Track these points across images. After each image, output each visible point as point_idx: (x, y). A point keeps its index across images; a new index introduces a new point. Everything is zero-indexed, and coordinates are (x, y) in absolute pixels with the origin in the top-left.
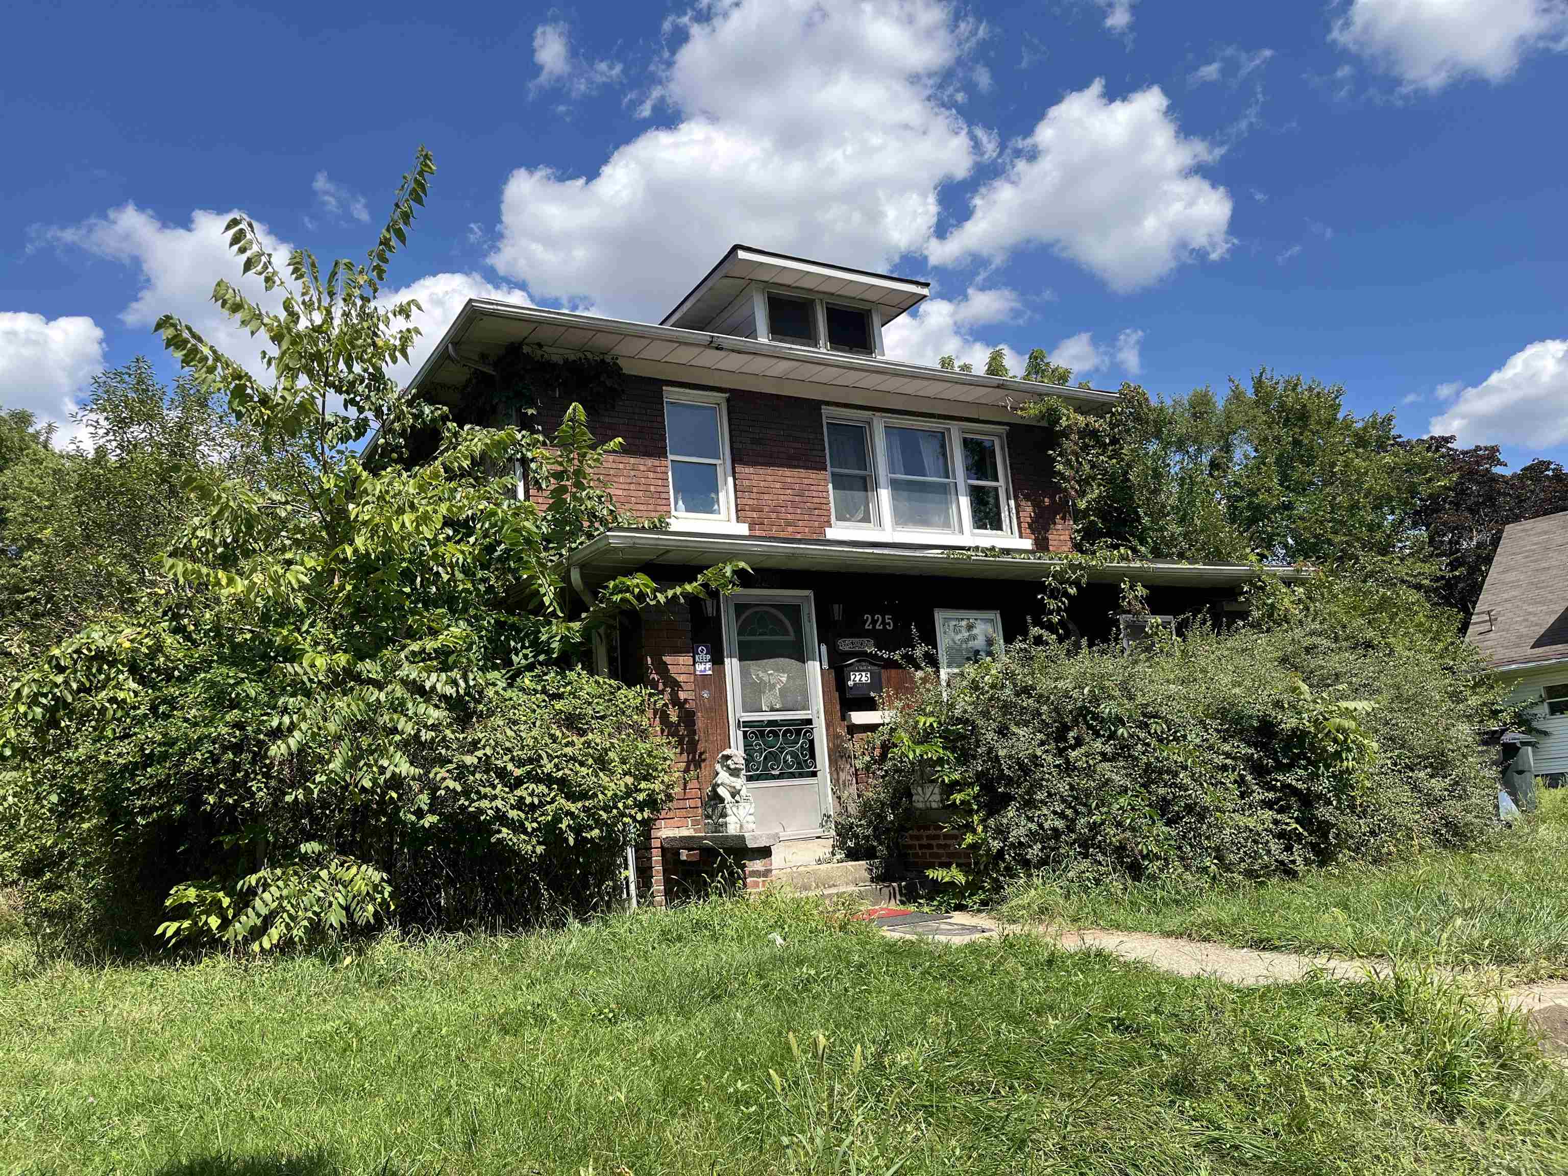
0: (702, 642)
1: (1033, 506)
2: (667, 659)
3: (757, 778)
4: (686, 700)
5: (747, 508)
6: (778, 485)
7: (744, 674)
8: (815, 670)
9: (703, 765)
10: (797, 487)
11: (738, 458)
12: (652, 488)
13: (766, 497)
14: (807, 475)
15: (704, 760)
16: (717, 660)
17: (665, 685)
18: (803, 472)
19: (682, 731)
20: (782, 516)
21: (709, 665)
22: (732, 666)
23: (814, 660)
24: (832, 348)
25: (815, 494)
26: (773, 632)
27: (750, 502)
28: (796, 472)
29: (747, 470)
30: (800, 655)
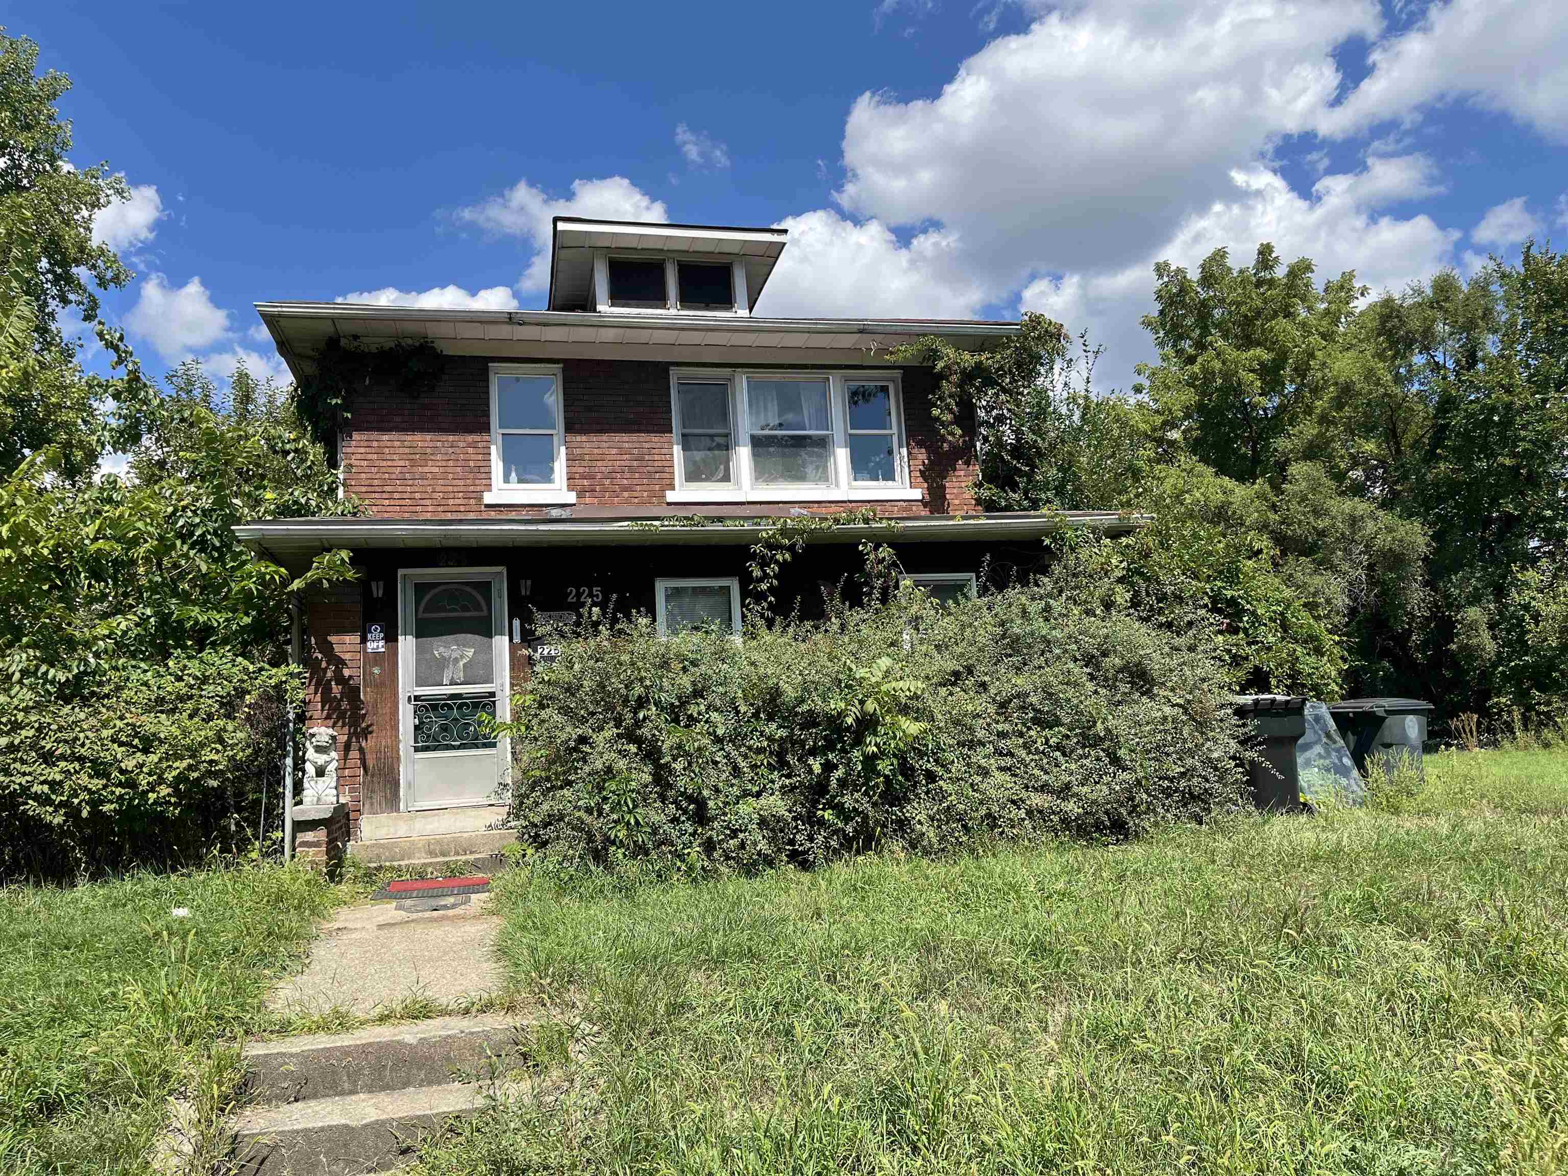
0: (374, 621)
1: (928, 452)
2: (332, 639)
3: (426, 749)
4: (350, 677)
5: (577, 476)
6: (614, 451)
7: (420, 650)
8: (501, 644)
9: (369, 736)
10: (636, 451)
11: (570, 428)
12: (472, 464)
13: (599, 464)
14: (648, 439)
15: (371, 733)
16: (391, 638)
17: (328, 664)
18: (643, 437)
19: (345, 705)
20: (619, 481)
21: (381, 643)
22: (406, 645)
23: (502, 634)
24: (683, 307)
25: (656, 457)
26: (465, 609)
27: (581, 470)
28: (634, 437)
29: (579, 438)
30: (486, 629)
